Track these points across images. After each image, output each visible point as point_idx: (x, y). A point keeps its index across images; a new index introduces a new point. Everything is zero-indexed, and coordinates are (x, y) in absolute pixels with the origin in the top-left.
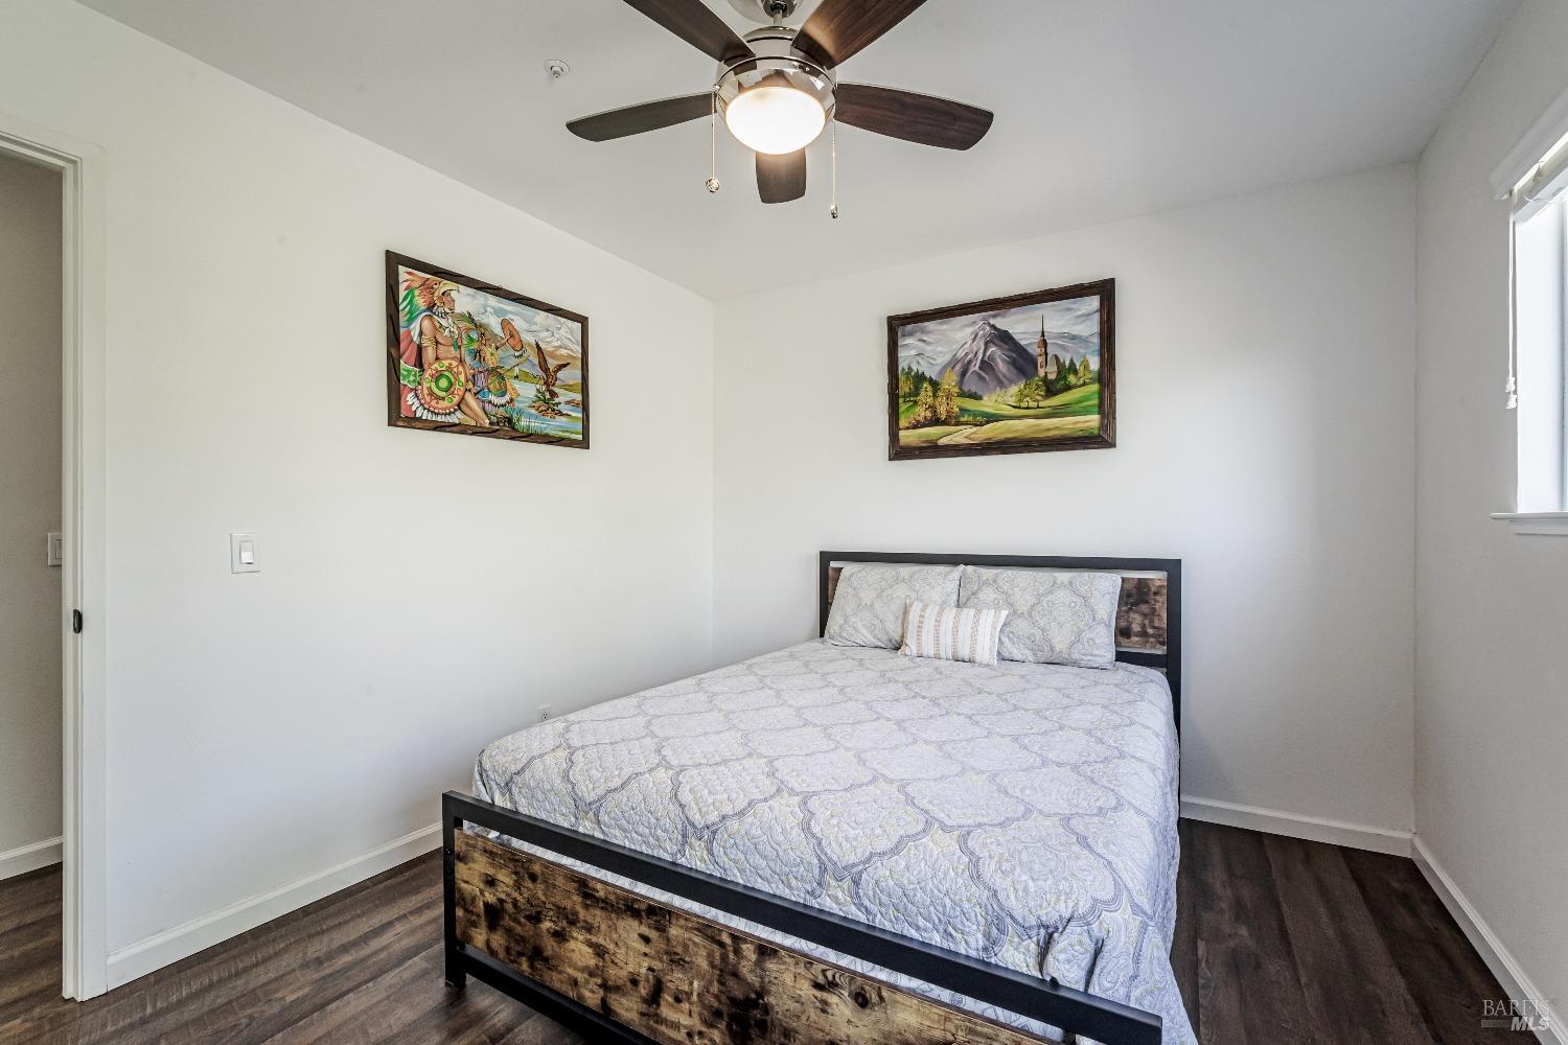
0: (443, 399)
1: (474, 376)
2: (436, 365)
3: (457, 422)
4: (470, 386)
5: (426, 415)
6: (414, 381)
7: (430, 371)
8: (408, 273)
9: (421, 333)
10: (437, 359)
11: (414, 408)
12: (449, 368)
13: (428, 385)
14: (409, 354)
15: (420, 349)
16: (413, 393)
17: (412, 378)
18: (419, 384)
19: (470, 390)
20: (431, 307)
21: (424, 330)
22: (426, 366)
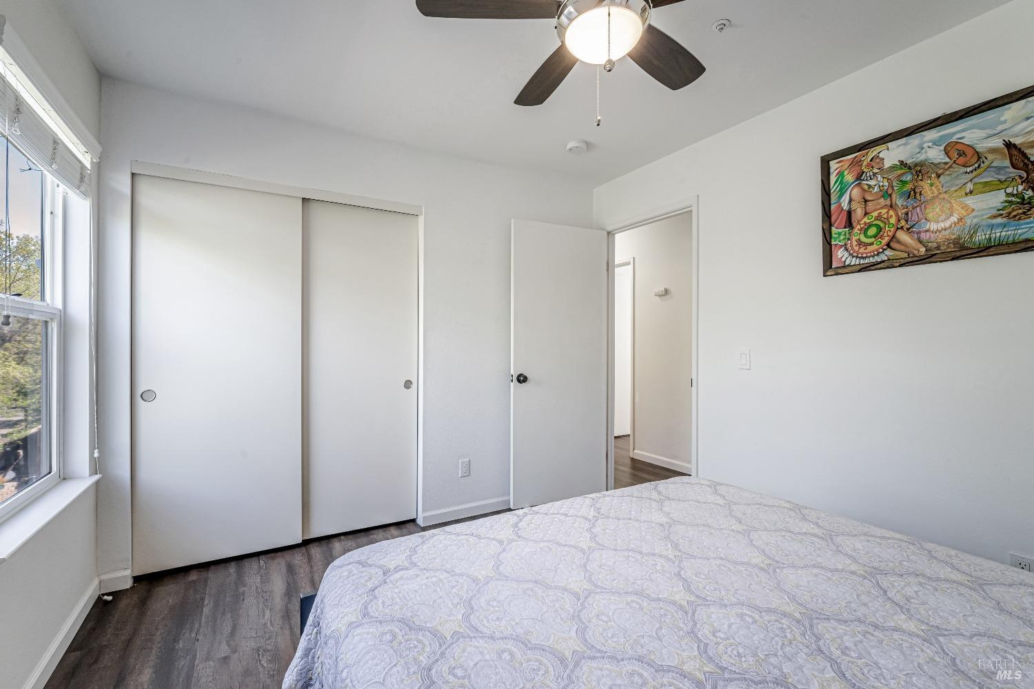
0: (872, 244)
1: (907, 214)
2: (866, 220)
3: (886, 259)
4: (903, 223)
5: (854, 261)
6: (844, 239)
7: (859, 227)
8: (838, 162)
9: (851, 200)
10: (866, 214)
11: (843, 259)
12: (879, 218)
13: (857, 237)
14: (838, 219)
15: (849, 213)
16: (843, 248)
17: (842, 237)
18: (849, 239)
19: (902, 228)
20: (859, 177)
21: (853, 197)
22: (854, 224)
